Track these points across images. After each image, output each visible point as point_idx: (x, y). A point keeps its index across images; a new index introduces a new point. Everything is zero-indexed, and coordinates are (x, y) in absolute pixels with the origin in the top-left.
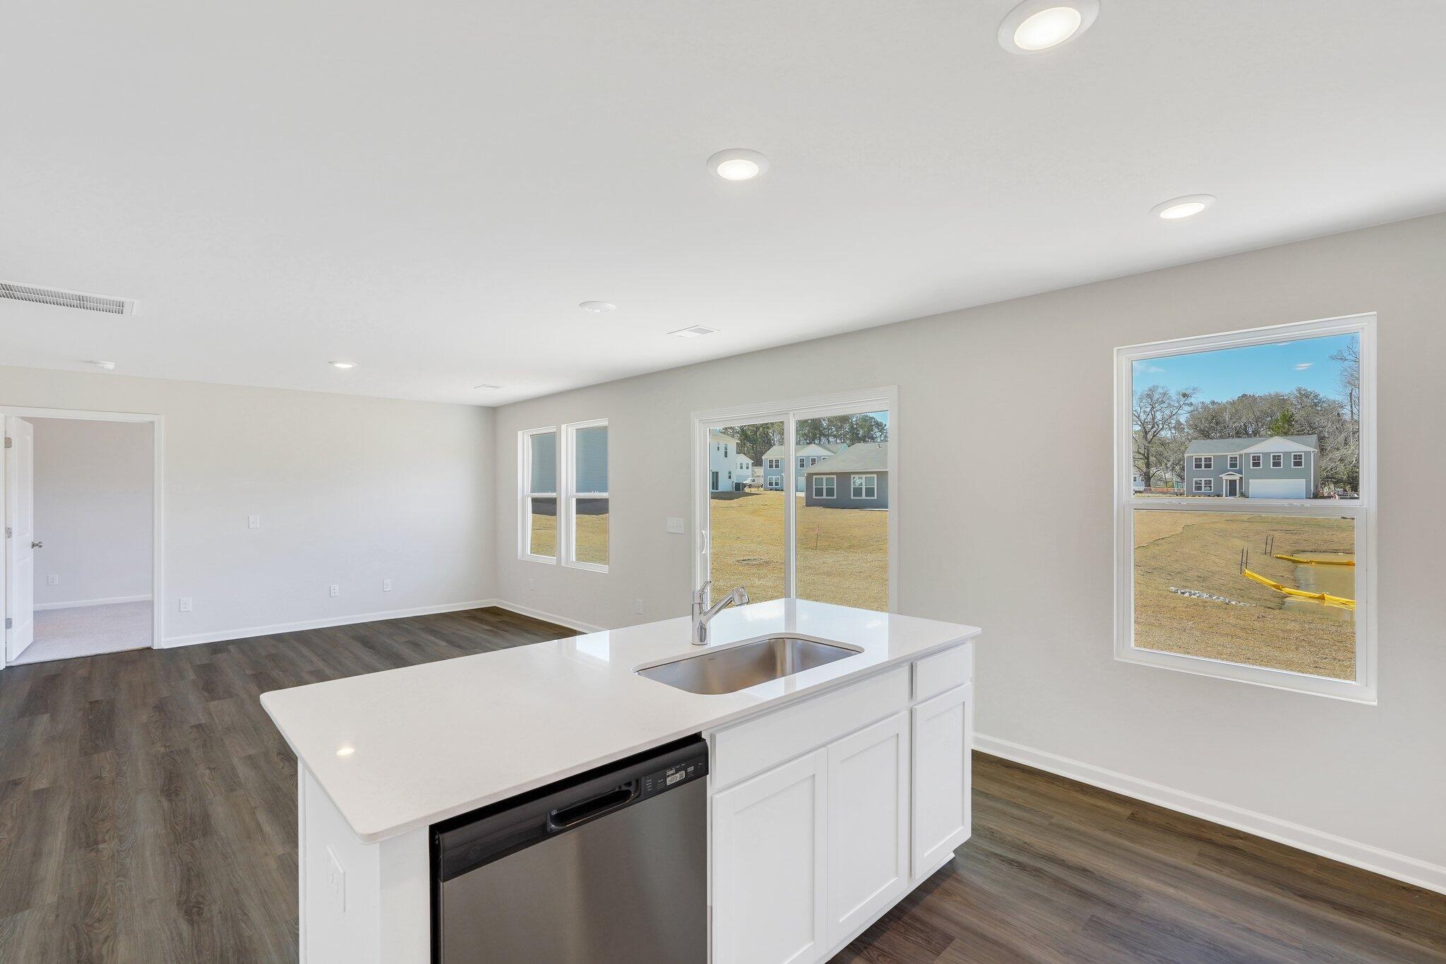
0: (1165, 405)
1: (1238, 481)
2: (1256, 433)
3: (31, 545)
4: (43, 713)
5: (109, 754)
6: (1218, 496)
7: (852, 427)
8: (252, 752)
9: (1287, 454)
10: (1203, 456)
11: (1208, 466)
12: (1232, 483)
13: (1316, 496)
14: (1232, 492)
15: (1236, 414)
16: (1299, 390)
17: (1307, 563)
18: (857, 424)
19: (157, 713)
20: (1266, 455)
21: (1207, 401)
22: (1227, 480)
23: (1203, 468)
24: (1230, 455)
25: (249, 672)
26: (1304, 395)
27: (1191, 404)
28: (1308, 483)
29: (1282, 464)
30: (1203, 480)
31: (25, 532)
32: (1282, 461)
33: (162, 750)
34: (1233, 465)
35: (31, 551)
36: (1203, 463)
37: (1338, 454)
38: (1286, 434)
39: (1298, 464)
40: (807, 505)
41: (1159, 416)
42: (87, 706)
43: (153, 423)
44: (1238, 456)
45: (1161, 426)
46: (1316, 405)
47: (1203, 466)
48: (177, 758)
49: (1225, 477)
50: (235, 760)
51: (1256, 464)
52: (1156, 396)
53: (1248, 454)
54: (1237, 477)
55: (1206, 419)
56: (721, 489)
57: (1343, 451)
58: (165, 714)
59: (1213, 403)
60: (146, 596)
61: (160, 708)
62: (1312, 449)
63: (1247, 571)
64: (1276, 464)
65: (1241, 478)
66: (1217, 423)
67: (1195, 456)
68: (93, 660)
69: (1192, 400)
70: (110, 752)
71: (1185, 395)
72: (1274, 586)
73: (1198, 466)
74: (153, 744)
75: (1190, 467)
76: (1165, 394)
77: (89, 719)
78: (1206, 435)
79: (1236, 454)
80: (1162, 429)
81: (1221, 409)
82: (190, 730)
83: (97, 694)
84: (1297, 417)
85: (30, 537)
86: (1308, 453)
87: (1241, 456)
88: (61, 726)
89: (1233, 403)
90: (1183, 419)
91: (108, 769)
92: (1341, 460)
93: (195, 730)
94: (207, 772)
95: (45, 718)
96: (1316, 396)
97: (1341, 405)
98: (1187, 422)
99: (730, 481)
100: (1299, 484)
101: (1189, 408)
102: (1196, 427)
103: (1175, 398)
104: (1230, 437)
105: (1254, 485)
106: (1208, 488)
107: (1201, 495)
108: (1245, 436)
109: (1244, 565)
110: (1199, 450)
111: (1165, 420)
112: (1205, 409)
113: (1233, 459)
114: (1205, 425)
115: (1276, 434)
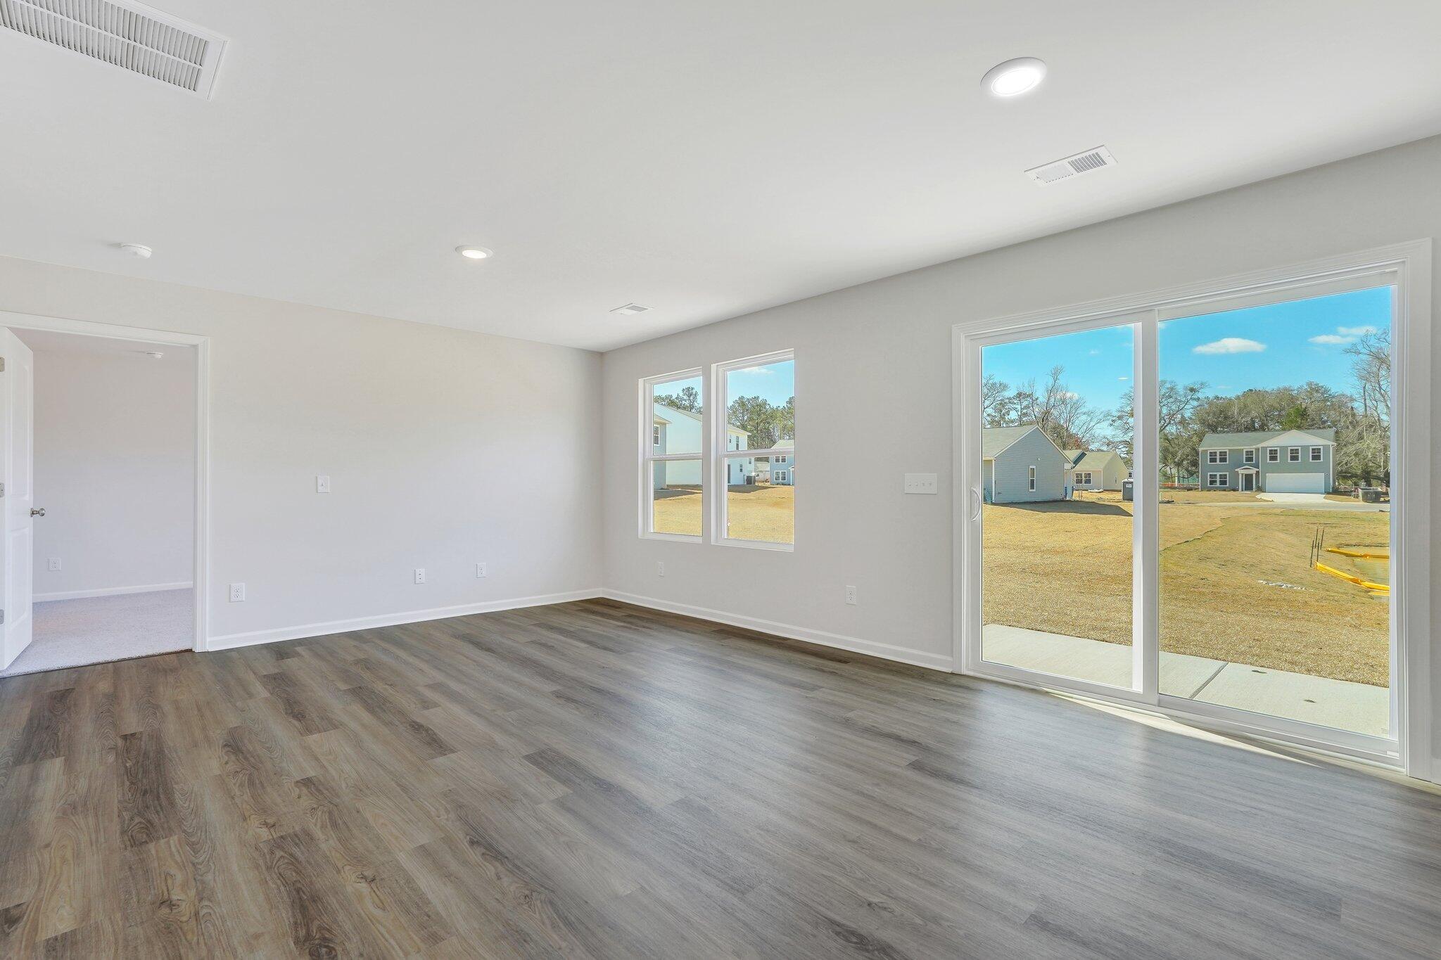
0: (1171, 400)
1: (1254, 476)
2: (1263, 428)
3: (30, 512)
4: (53, 756)
5: (174, 840)
6: (1234, 490)
8: (424, 838)
9: (1305, 448)
10: (1218, 449)
11: (1222, 460)
12: (1249, 476)
13: (1336, 491)
14: (1248, 487)
15: (1244, 409)
16: (1310, 384)
17: (1361, 556)
19: (233, 758)
20: (1284, 448)
21: (1211, 396)
22: (1242, 474)
23: (1218, 462)
24: (1246, 448)
25: (343, 687)
26: (1314, 389)
27: (1198, 399)
28: (1327, 477)
29: (1300, 459)
30: (1218, 474)
31: (21, 496)
32: (1300, 455)
33: (264, 833)
34: (1249, 459)
35: (30, 520)
36: (1218, 457)
37: (1351, 449)
39: (1316, 457)
41: (1166, 410)
42: (120, 742)
43: (195, 347)
44: (1254, 450)
45: (1167, 421)
46: (1326, 400)
47: (1218, 460)
48: (296, 851)
49: (1241, 471)
50: (402, 857)
51: (1273, 458)
53: (1264, 449)
54: (1253, 471)
55: (1214, 414)
57: (1359, 445)
58: (246, 758)
59: (1217, 398)
60: (187, 584)
61: (234, 746)
62: (1331, 443)
63: (1318, 564)
64: (1294, 458)
65: (1258, 472)
66: (1226, 418)
67: (1211, 449)
68: (116, 668)
69: (1200, 395)
70: (176, 837)
71: (1192, 390)
72: (1352, 580)
73: (1213, 460)
74: (245, 819)
75: (1204, 461)
76: (1172, 389)
77: (126, 767)
78: (1213, 428)
79: (1252, 448)
80: (1169, 423)
81: (1227, 404)
82: (297, 790)
83: (132, 722)
84: (1310, 412)
85: (28, 501)
86: (1326, 447)
87: (1257, 450)
88: (82, 784)
89: (1238, 398)
90: (1187, 414)
91: (179, 877)
92: (1356, 455)
93: (305, 790)
94: (363, 887)
95: (58, 763)
96: (1326, 391)
97: (1352, 400)
98: (1194, 417)
99: (742, 474)
100: (1318, 479)
101: (1195, 403)
102: (1203, 422)
103: (1182, 392)
104: (1241, 431)
105: (1271, 479)
106: (1223, 483)
107: (1216, 489)
108: (1255, 430)
109: (1315, 558)
110: (1213, 444)
111: (1171, 416)
112: (1210, 404)
113: (1251, 453)
114: (1211, 419)
115: (1291, 429)
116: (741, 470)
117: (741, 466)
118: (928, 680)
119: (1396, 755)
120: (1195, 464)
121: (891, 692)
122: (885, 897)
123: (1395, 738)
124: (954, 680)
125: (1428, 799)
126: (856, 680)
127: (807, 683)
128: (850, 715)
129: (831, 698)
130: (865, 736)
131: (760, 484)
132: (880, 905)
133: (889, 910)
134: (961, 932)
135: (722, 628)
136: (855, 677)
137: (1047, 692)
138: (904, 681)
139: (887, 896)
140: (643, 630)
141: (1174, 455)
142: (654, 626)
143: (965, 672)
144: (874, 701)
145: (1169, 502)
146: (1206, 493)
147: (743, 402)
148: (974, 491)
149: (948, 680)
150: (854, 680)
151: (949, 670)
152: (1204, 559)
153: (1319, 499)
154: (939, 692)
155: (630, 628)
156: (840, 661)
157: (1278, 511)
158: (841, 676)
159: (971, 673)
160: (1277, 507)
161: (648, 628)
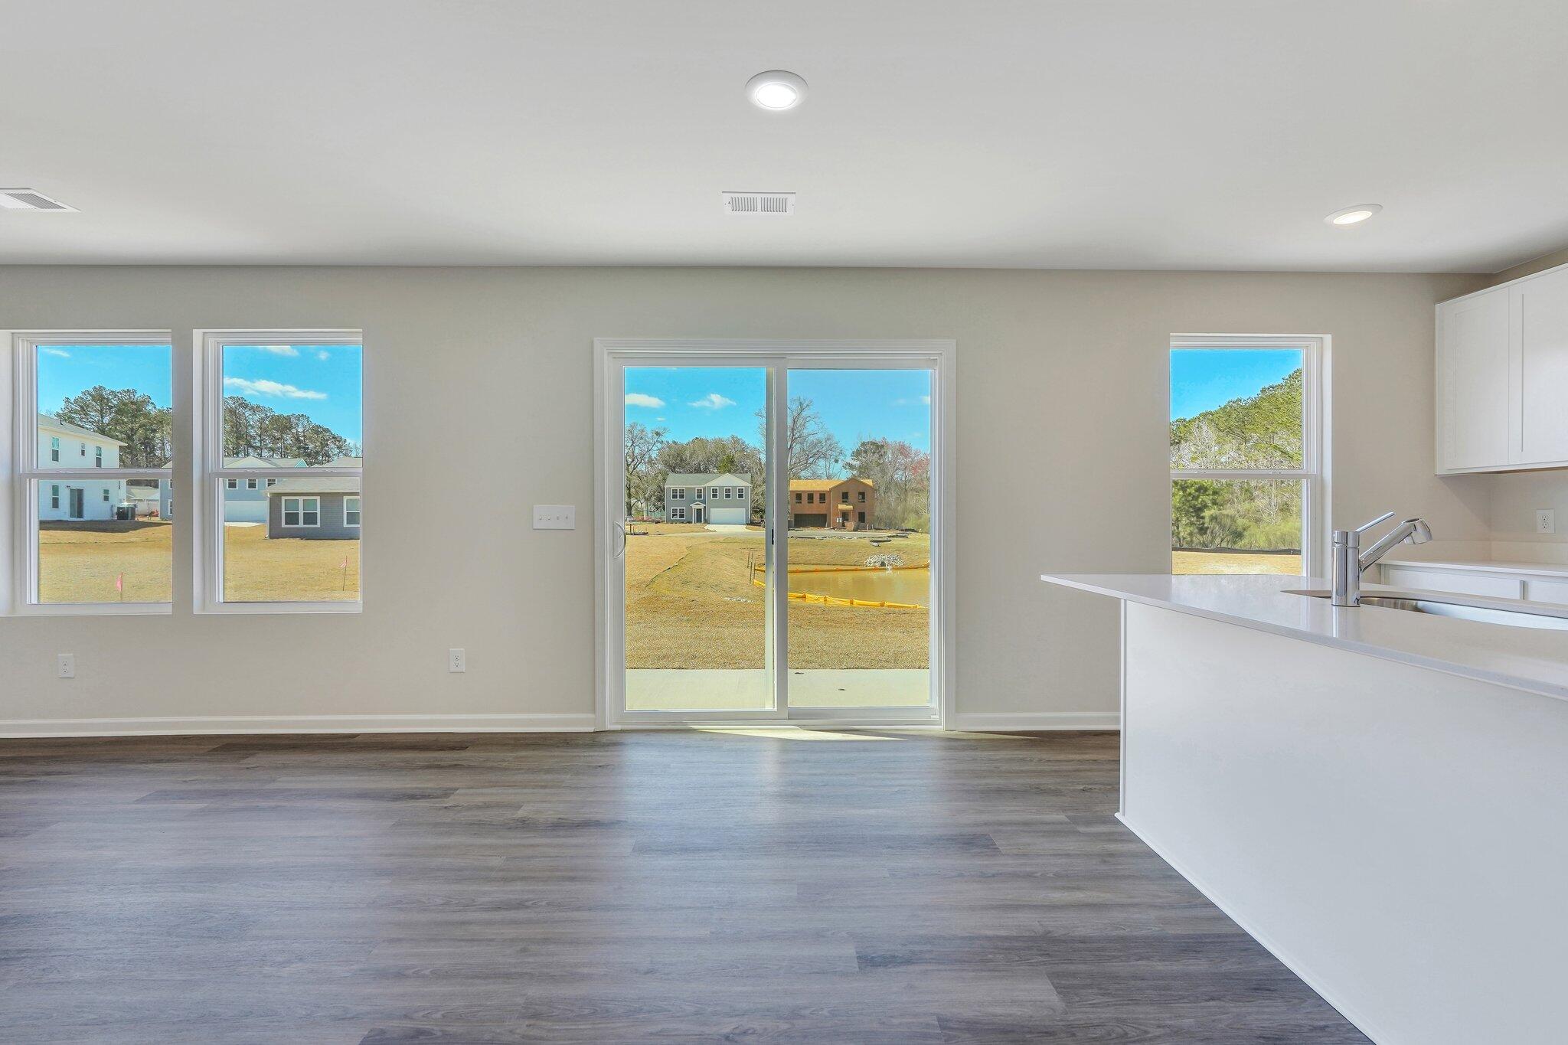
0: (642, 441)
1: (703, 510)
2: (706, 470)
6: (689, 523)
7: (298, 439)
9: (734, 488)
10: (678, 487)
11: (682, 496)
12: (699, 511)
13: (752, 523)
14: (699, 520)
15: (693, 453)
16: (733, 437)
18: (304, 436)
20: (721, 488)
21: (671, 441)
22: (695, 509)
23: (678, 498)
24: (697, 487)
26: (737, 441)
27: (662, 442)
28: (747, 511)
29: (731, 496)
30: (678, 509)
32: (731, 493)
34: (699, 496)
36: (678, 494)
38: (729, 471)
39: (741, 496)
40: (272, 537)
41: (637, 451)
44: (702, 489)
45: (640, 460)
46: (743, 451)
47: (678, 496)
49: (694, 506)
51: (714, 496)
52: (636, 433)
53: (708, 488)
54: (702, 506)
55: (673, 456)
56: (88, 516)
59: (675, 443)
62: (748, 485)
63: (755, 582)
64: (727, 496)
65: (705, 507)
66: (681, 460)
67: (673, 487)
69: (663, 439)
71: (658, 434)
73: (675, 496)
75: (668, 497)
76: (643, 431)
78: (673, 469)
79: (701, 487)
80: (640, 463)
81: (683, 448)
84: (735, 459)
86: (746, 487)
87: (705, 488)
89: (689, 444)
90: (654, 455)
96: (743, 444)
97: (760, 452)
98: (658, 458)
99: (107, 504)
100: (741, 513)
101: (659, 445)
102: (666, 463)
103: (650, 435)
104: (691, 472)
105: (715, 513)
106: (682, 516)
107: (676, 522)
108: (701, 472)
109: (752, 577)
110: (675, 482)
111: (643, 456)
112: (669, 447)
113: (699, 491)
114: (672, 462)
115: (724, 472)
116: (106, 498)
117: (106, 492)
118: (577, 746)
119: (937, 717)
120: (660, 499)
121: (548, 771)
122: (737, 1019)
123: (935, 705)
124: (604, 739)
125: (964, 743)
126: (491, 768)
127: (431, 788)
128: (520, 813)
129: (481, 799)
130: (561, 833)
131: (141, 519)
132: (737, 1031)
133: (750, 1032)
134: (825, 1012)
135: (226, 741)
136: (489, 764)
137: (695, 730)
138: (552, 754)
139: (736, 1016)
140: (44, 778)
141: (644, 492)
142: (72, 768)
143: (609, 727)
144: (536, 787)
145: (644, 534)
146: (670, 525)
147: (101, 396)
148: (617, 524)
149: (597, 740)
150: (488, 768)
151: (591, 730)
152: (685, 583)
153: (742, 529)
154: (598, 756)
155: (13, 783)
156: (453, 748)
157: (721, 539)
158: (469, 767)
159: (618, 727)
160: (719, 536)
161: (60, 773)
